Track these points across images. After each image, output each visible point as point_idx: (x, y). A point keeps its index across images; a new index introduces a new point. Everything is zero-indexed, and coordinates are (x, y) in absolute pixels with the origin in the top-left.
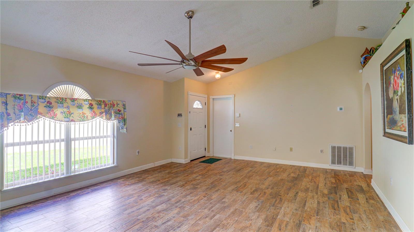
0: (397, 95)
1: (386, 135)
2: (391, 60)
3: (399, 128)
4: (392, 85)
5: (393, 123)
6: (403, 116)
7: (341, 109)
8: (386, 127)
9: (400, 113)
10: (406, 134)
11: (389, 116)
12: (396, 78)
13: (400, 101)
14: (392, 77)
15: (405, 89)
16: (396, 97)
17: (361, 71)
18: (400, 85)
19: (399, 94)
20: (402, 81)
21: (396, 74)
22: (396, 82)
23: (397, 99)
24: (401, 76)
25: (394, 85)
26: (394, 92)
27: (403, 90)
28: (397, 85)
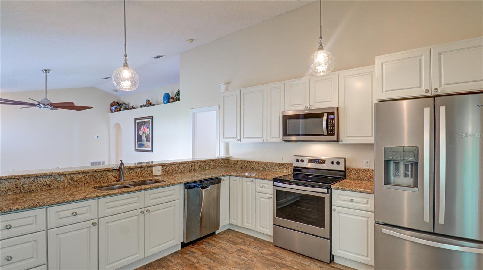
0: (145, 134)
1: (136, 150)
2: (140, 120)
3: (146, 147)
4: (142, 130)
5: (141, 145)
6: (148, 143)
7: (98, 137)
8: (137, 147)
9: (146, 141)
10: (150, 149)
11: (139, 142)
12: (145, 128)
13: (147, 137)
14: (142, 127)
15: (150, 132)
16: (144, 135)
17: (110, 114)
18: (147, 131)
19: (147, 134)
20: (149, 130)
21: (145, 126)
22: (144, 129)
23: (145, 136)
24: (148, 128)
25: (143, 130)
26: (143, 133)
27: (149, 133)
28: (145, 130)
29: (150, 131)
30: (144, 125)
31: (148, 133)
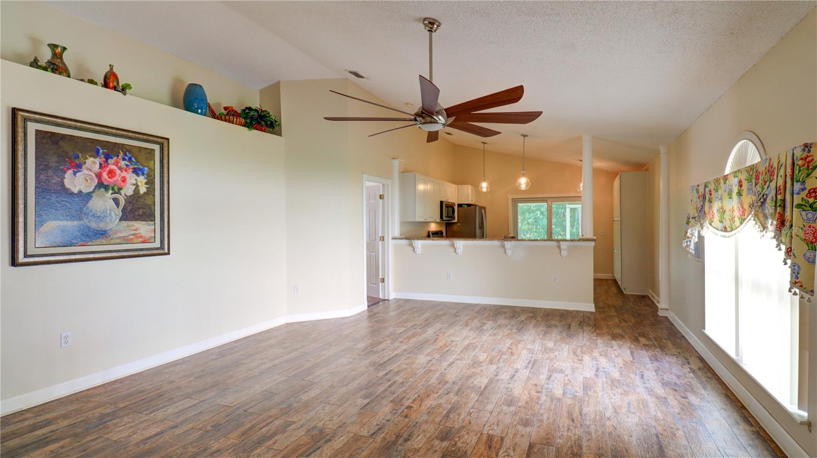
0: (116, 193)
3: (118, 241)
4: (87, 171)
6: (138, 224)
9: (124, 219)
10: (156, 245)
12: (112, 167)
13: (130, 202)
14: (94, 160)
15: (150, 189)
16: (109, 195)
18: (131, 181)
20: (142, 180)
21: (110, 161)
22: (111, 173)
23: (116, 201)
24: (136, 171)
25: (99, 176)
26: (101, 185)
27: (143, 190)
28: (118, 178)
29: (150, 182)
30: (108, 157)
31: (137, 190)
